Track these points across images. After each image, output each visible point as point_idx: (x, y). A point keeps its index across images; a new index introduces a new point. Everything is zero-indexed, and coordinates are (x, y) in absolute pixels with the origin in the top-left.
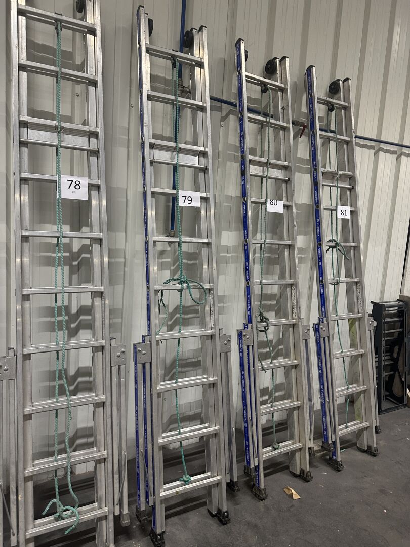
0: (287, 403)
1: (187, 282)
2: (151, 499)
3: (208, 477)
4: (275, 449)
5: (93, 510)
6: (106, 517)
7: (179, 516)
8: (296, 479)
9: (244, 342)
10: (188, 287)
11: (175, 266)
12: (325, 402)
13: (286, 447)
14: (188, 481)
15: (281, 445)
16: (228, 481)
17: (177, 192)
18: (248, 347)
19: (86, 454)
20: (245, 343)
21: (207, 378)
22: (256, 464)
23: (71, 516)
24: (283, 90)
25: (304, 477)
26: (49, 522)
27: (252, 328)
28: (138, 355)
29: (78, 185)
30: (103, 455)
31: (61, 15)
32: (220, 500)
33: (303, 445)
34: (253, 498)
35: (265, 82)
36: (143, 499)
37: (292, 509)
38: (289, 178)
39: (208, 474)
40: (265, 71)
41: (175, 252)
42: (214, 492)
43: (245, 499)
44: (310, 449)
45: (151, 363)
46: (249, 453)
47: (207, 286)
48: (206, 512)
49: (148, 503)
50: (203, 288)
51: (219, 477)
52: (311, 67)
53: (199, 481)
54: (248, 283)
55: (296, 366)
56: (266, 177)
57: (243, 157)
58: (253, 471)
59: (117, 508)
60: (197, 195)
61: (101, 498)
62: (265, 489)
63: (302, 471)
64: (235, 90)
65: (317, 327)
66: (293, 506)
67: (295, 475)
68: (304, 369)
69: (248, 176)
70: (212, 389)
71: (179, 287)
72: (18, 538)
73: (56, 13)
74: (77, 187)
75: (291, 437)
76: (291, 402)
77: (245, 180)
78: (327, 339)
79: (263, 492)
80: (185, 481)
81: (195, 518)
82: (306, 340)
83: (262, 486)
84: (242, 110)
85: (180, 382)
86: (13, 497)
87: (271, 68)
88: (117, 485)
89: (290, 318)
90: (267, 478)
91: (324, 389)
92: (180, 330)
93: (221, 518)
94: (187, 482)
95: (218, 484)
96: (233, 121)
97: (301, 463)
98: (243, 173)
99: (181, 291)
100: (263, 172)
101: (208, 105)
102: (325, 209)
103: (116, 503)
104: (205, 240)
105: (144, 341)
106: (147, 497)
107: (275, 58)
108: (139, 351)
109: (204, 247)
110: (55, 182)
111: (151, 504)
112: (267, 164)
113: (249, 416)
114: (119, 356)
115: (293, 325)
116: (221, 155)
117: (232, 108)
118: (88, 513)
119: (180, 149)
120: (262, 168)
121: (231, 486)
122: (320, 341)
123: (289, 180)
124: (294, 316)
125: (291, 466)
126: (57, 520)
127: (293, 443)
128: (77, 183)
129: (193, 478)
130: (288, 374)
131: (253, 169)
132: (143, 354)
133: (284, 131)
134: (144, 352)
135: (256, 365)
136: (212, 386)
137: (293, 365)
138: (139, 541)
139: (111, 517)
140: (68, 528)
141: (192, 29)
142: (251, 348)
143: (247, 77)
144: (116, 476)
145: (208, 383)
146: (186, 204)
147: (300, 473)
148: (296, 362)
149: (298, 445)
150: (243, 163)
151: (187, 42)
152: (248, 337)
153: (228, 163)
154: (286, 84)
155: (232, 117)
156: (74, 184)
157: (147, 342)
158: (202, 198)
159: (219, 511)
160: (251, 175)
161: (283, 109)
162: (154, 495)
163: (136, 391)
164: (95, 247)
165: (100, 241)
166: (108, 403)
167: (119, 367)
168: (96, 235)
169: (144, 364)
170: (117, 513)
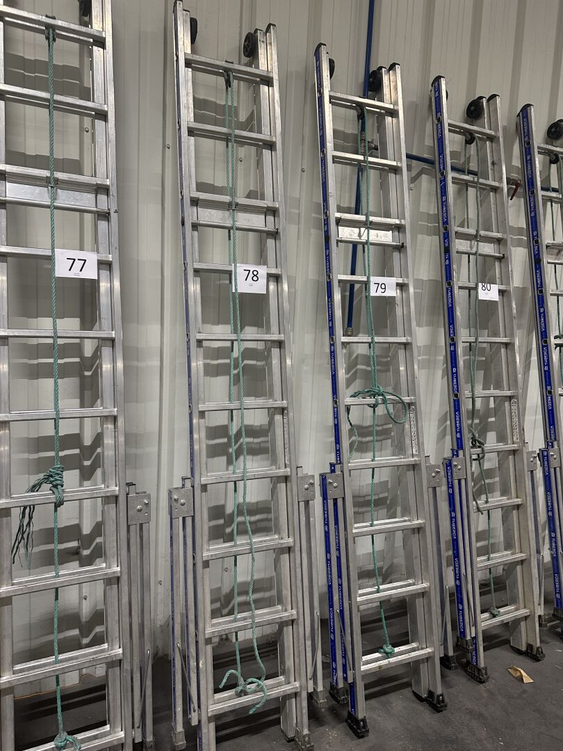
0: (507, 555)
1: (383, 395)
2: (350, 673)
3: (414, 650)
4: (494, 616)
5: (279, 685)
6: (296, 695)
7: (378, 699)
8: (521, 658)
9: (455, 474)
10: (384, 401)
11: (350, 374)
12: (557, 554)
13: (507, 614)
14: (391, 653)
15: (502, 610)
16: (442, 655)
17: (368, 278)
18: (459, 481)
19: (269, 613)
20: (456, 477)
21: (409, 521)
22: (473, 635)
23: (255, 692)
24: (491, 139)
25: (532, 654)
26: (230, 698)
27: (464, 455)
28: (329, 487)
29: (256, 276)
30: (292, 615)
31: (232, 63)
32: (431, 680)
33: (531, 612)
34: (469, 680)
35: (470, 130)
36: (340, 673)
37: (525, 696)
38: (504, 255)
39: (414, 645)
40: (466, 115)
42: (424, 668)
43: (460, 680)
44: (540, 616)
45: (344, 499)
46: (463, 619)
47: (406, 399)
48: (410, 695)
49: (345, 679)
50: (403, 402)
51: (429, 650)
52: (529, 105)
53: (403, 654)
54: (456, 396)
55: (518, 507)
56: (475, 254)
57: (446, 229)
58: (470, 644)
59: (311, 683)
60: (391, 282)
61: (289, 670)
62: (485, 668)
63: (530, 646)
65: (545, 454)
66: (525, 692)
67: (519, 652)
68: (530, 509)
69: (454, 255)
70: (417, 535)
71: (372, 401)
72: (200, 715)
73: (226, 61)
74: (255, 278)
75: (513, 601)
76: (512, 554)
77: (449, 259)
78: (558, 469)
79: (484, 671)
80: (387, 653)
81: (399, 702)
82: (532, 472)
83: (482, 665)
84: (444, 168)
85: (377, 525)
86: (193, 664)
87: (475, 110)
88: (309, 654)
89: (509, 442)
90: (488, 652)
91: (555, 537)
92: (374, 457)
93: (434, 703)
94: (388, 655)
95: (428, 659)
96: (426, 182)
97: (530, 635)
98: (447, 250)
99: (374, 406)
100: (471, 247)
101: (404, 164)
102: (552, 295)
103: (309, 677)
104: (403, 340)
105: (333, 471)
106: (345, 671)
107: (481, 98)
108: (330, 483)
109: (400, 349)
110: (230, 273)
111: (350, 680)
112: (476, 237)
113: (463, 571)
114: (307, 489)
115: (514, 452)
117: (425, 166)
118: (276, 688)
119: (371, 222)
120: (469, 242)
121: (445, 661)
122: (549, 472)
123: (503, 257)
124: (515, 439)
125: (513, 640)
126: (239, 695)
127: (517, 609)
128: (255, 273)
129: (397, 650)
130: (507, 517)
131: (459, 245)
132: (335, 487)
133: (495, 193)
134: (335, 484)
135: (470, 505)
136: (416, 531)
137: (514, 506)
138: (333, 728)
139: (304, 695)
140: (254, 705)
141: (381, 68)
142: (463, 482)
143: (450, 125)
144: (309, 643)
145: (413, 527)
146: (379, 294)
147: (527, 650)
148: (519, 501)
149: (523, 612)
150: (446, 236)
151: (373, 84)
152: (459, 467)
153: (420, 236)
154: (497, 130)
155: (424, 177)
156: (251, 275)
157: (338, 472)
158: (398, 284)
159: (431, 694)
160: (457, 252)
161: (493, 164)
162: (354, 669)
163: (327, 534)
164: (275, 352)
165: (280, 344)
166: (297, 549)
167: (307, 503)
168: (275, 337)
169: (335, 501)
170: (311, 690)
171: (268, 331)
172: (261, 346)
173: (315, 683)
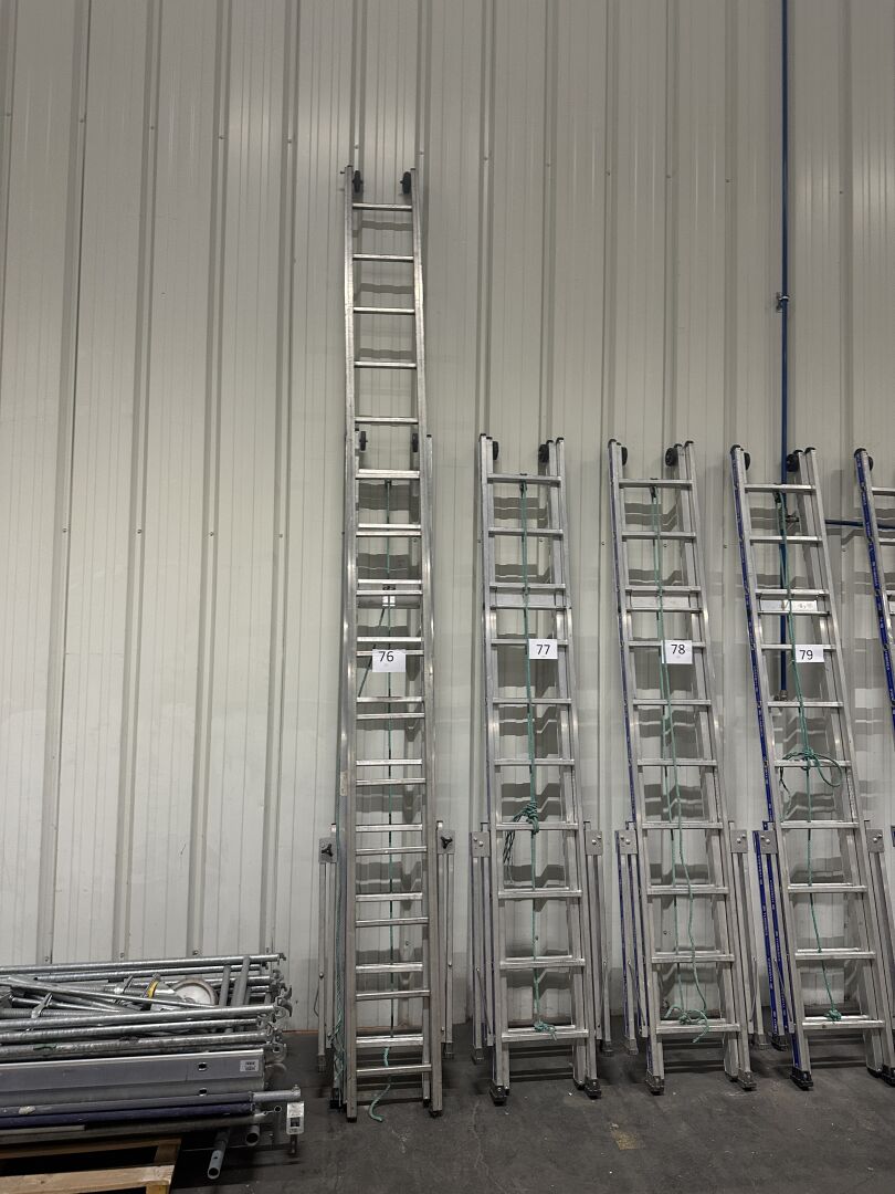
1: (813, 758)
2: (790, 1024)
3: (865, 1019)
5: (722, 1023)
6: (737, 1034)
10: (817, 765)
11: (790, 737)
14: (838, 1018)
17: (793, 646)
19: (709, 954)
21: (851, 886)
26: (673, 1025)
28: (761, 843)
29: (682, 649)
30: (730, 958)
31: (657, 479)
32: (884, 1053)
36: (780, 1022)
39: (865, 1016)
41: (788, 719)
45: (777, 856)
47: (841, 763)
49: (786, 1030)
50: (838, 766)
51: (880, 1021)
53: (851, 1021)
57: (877, 591)
59: (751, 1025)
60: (818, 649)
61: (729, 1012)
64: (858, 504)
69: (887, 617)
71: (805, 763)
73: (651, 479)
74: (682, 651)
80: (833, 1018)
84: (871, 535)
85: (814, 887)
93: (889, 1076)
95: (880, 1030)
96: (858, 543)
98: (880, 614)
99: (807, 769)
101: (824, 538)
103: (749, 1019)
104: (835, 704)
105: (765, 829)
106: (785, 1022)
108: (763, 839)
109: (833, 713)
110: (659, 648)
111: (791, 1031)
114: (740, 842)
116: (845, 587)
117: (856, 528)
119: (793, 595)
128: (682, 647)
129: (845, 1017)
132: (768, 844)
134: (768, 841)
138: (777, 1082)
139: (744, 1034)
140: (697, 1035)
141: (797, 452)
143: (874, 492)
144: (747, 986)
145: (855, 892)
146: (806, 660)
150: (879, 600)
151: (790, 466)
153: (857, 597)
155: (856, 539)
156: (678, 649)
157: (770, 829)
158: (825, 651)
159: (885, 1068)
162: (795, 1022)
163: (762, 887)
164: (703, 715)
165: (708, 708)
166: (732, 896)
167: (740, 856)
168: (703, 702)
169: (769, 856)
170: (751, 1032)
171: (696, 696)
172: (690, 709)
173: (755, 1028)
